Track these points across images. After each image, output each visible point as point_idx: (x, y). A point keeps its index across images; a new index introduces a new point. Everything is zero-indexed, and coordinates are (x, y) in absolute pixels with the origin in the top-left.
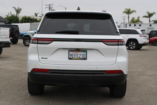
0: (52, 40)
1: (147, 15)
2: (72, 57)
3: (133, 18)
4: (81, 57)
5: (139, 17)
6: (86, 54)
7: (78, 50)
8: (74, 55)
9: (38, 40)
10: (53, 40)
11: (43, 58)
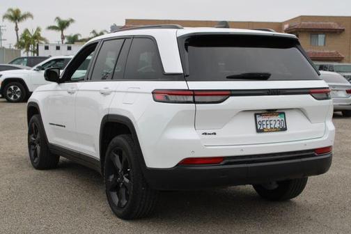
0: (227, 95)
1: (57, 25)
2: (261, 128)
3: (27, 31)
4: (277, 126)
5: (38, 29)
6: (283, 119)
7: (271, 112)
8: (264, 123)
9: (194, 95)
10: (229, 93)
11: (206, 134)
